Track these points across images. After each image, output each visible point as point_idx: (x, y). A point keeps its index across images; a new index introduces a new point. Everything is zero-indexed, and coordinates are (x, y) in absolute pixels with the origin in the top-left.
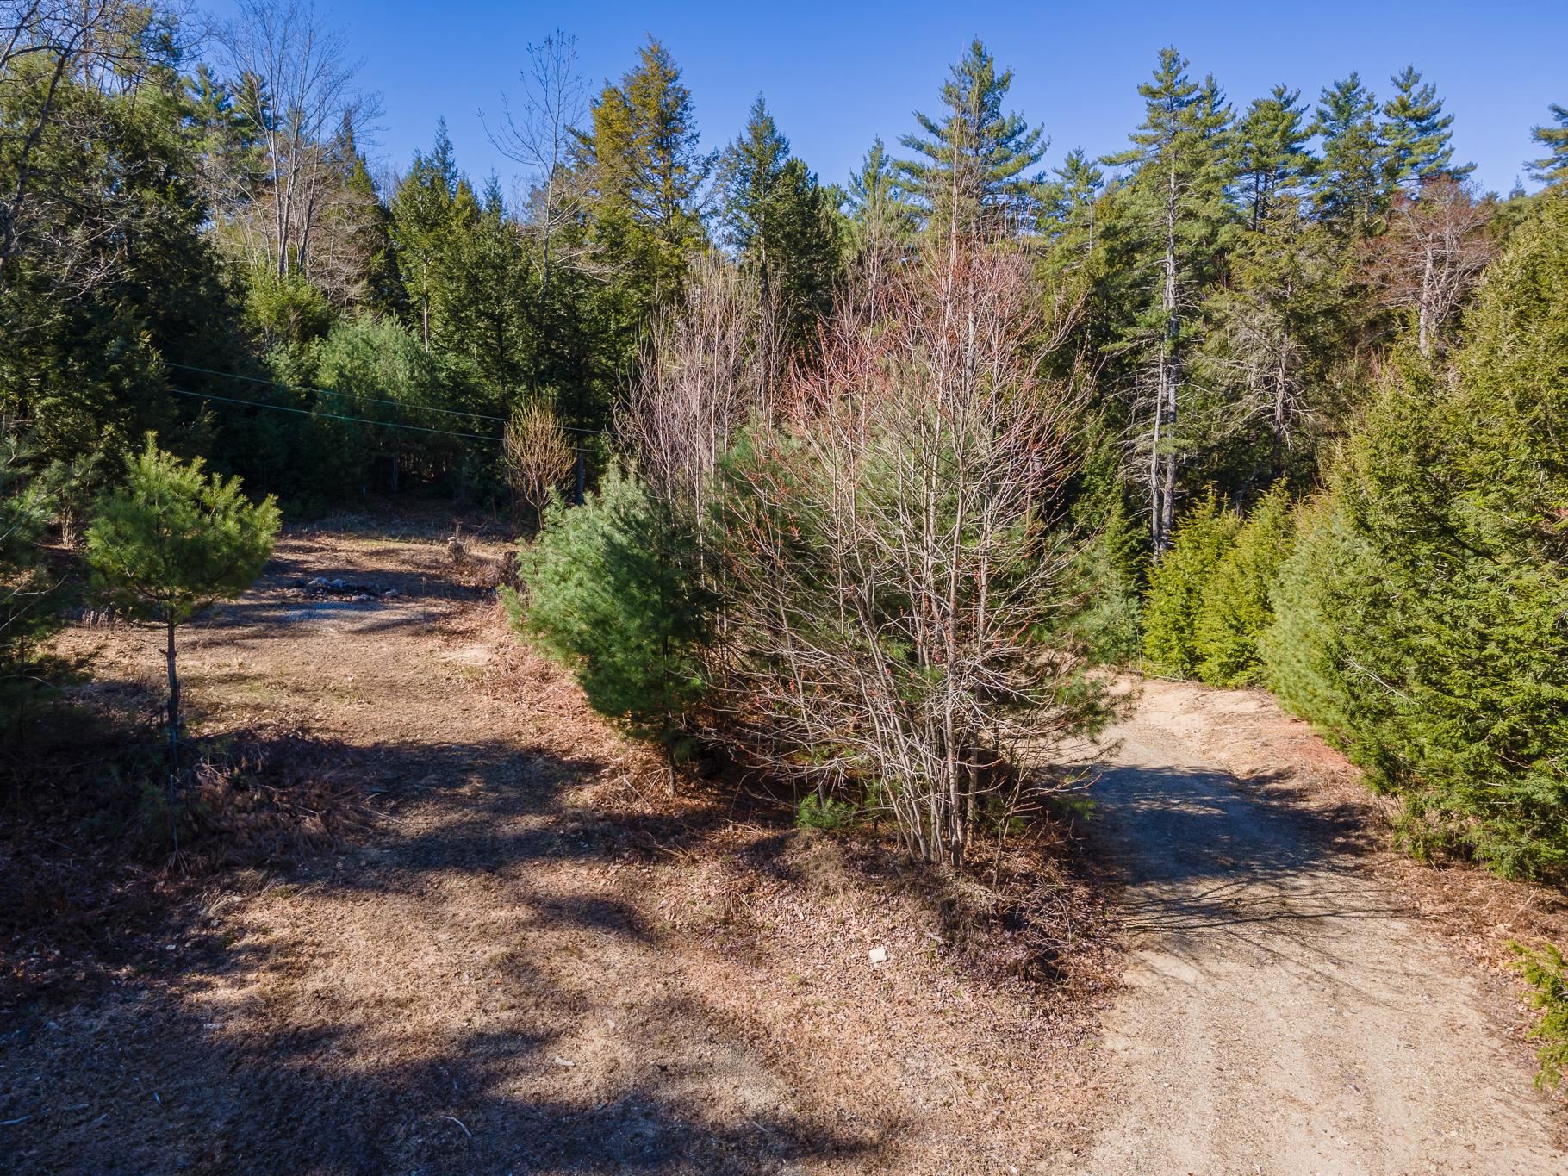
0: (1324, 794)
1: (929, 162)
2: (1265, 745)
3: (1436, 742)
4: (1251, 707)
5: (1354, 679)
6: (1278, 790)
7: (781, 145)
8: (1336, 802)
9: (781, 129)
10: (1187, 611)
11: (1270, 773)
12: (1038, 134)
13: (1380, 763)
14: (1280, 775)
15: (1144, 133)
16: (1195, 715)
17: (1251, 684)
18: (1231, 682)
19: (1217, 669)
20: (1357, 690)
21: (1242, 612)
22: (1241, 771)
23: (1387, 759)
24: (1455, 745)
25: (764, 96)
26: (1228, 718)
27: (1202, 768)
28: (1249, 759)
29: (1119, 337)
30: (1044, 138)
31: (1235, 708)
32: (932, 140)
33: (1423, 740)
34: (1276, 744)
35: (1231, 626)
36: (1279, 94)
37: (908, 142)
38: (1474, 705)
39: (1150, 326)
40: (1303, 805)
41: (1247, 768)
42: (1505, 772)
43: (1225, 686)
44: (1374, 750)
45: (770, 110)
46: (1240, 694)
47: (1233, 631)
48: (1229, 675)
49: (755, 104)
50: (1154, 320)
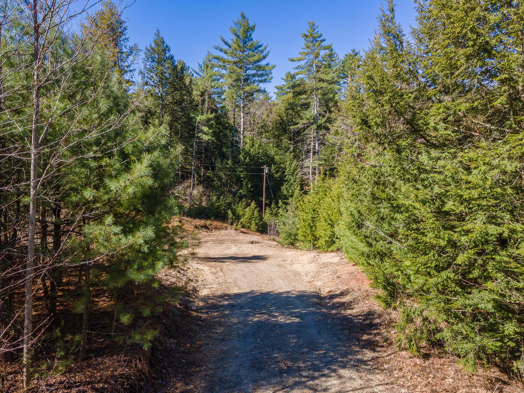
0: (361, 304)
1: (225, 57)
2: (338, 277)
3: (417, 272)
4: (337, 259)
5: (368, 234)
6: (338, 303)
7: (167, 49)
8: (366, 309)
9: (167, 42)
10: (313, 220)
11: (338, 292)
12: (265, 48)
13: (385, 288)
14: (342, 294)
15: (304, 50)
16: (312, 265)
17: (338, 250)
18: (330, 249)
19: (324, 243)
20: (370, 240)
21: (332, 217)
22: (324, 292)
23: (389, 284)
24: (429, 273)
25: (159, 29)
26: (325, 265)
27: (305, 292)
28: (330, 284)
29: (297, 124)
30: (267, 49)
31: (329, 260)
32: (226, 47)
33: (409, 272)
34: (343, 277)
35: (329, 224)
36: (354, 51)
37: (217, 48)
38: (443, 243)
39: (308, 119)
40: (349, 312)
41: (328, 290)
42: (460, 290)
43: (327, 251)
44: (381, 279)
45: (162, 34)
46: (333, 254)
47: (329, 226)
48: (329, 247)
49: (156, 32)
50: (309, 117)
